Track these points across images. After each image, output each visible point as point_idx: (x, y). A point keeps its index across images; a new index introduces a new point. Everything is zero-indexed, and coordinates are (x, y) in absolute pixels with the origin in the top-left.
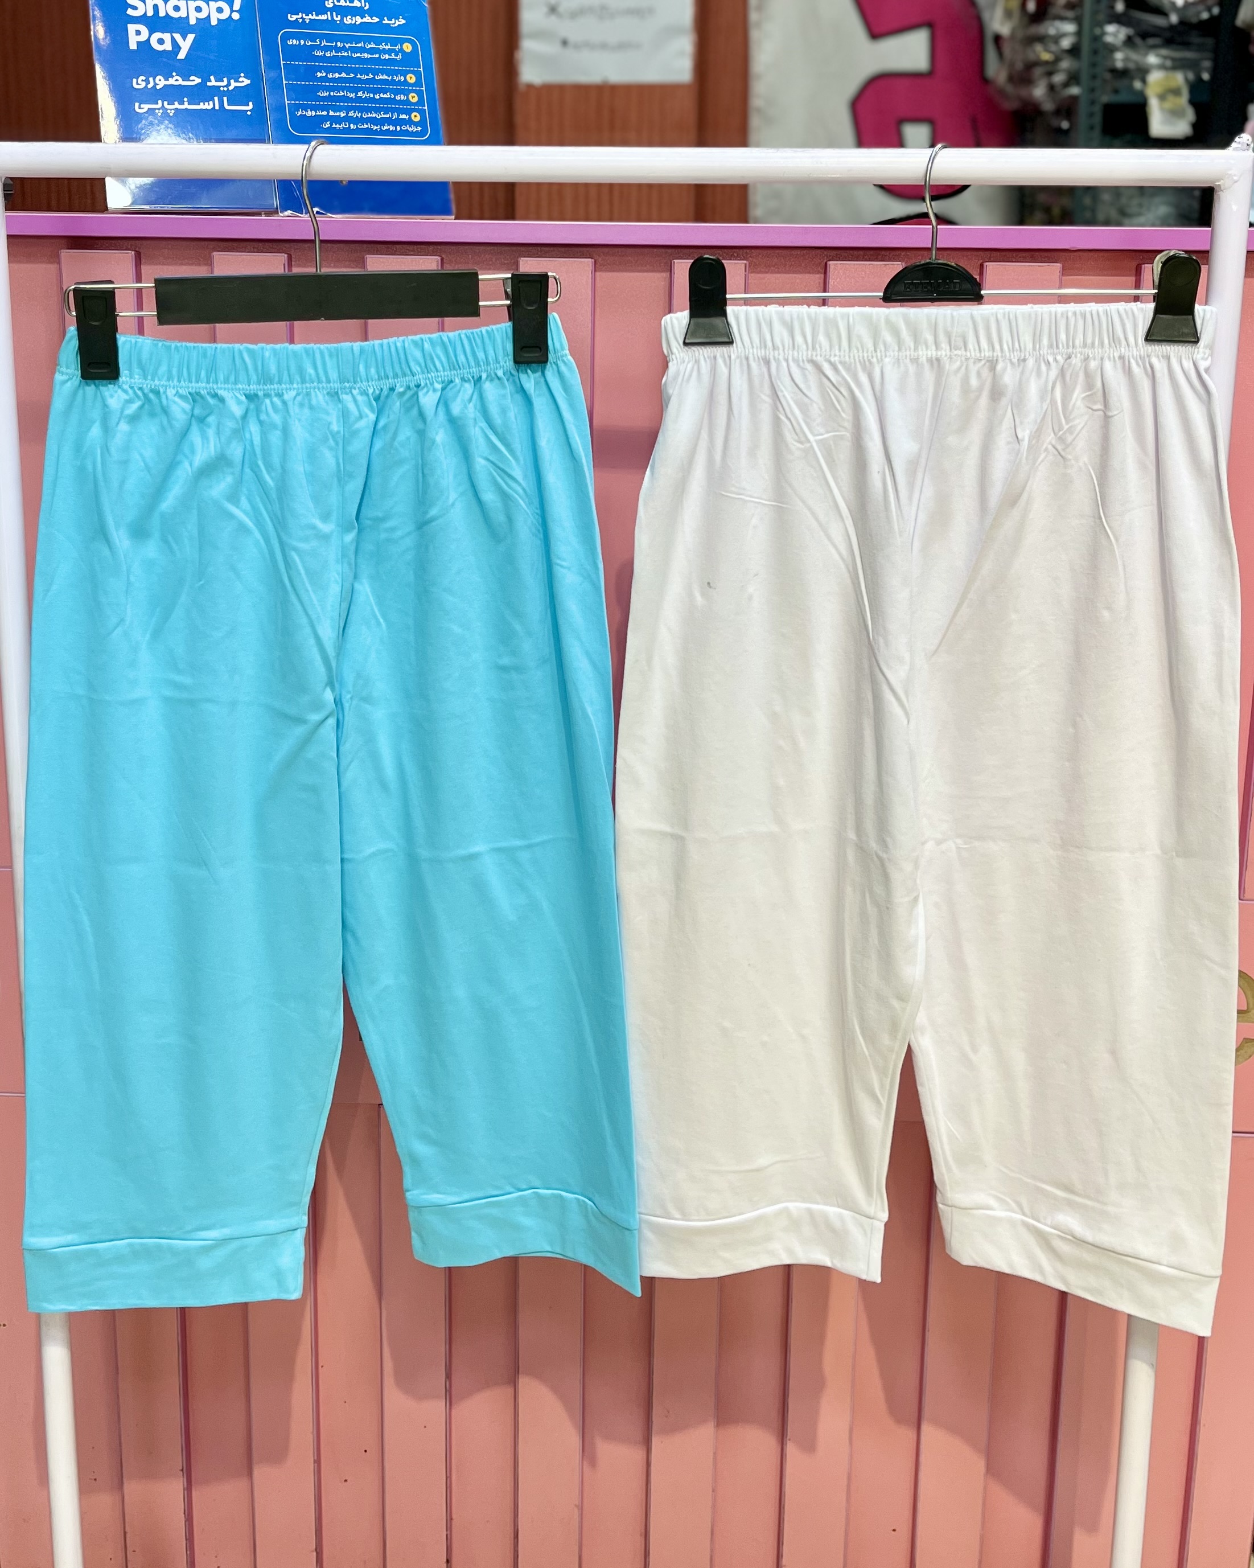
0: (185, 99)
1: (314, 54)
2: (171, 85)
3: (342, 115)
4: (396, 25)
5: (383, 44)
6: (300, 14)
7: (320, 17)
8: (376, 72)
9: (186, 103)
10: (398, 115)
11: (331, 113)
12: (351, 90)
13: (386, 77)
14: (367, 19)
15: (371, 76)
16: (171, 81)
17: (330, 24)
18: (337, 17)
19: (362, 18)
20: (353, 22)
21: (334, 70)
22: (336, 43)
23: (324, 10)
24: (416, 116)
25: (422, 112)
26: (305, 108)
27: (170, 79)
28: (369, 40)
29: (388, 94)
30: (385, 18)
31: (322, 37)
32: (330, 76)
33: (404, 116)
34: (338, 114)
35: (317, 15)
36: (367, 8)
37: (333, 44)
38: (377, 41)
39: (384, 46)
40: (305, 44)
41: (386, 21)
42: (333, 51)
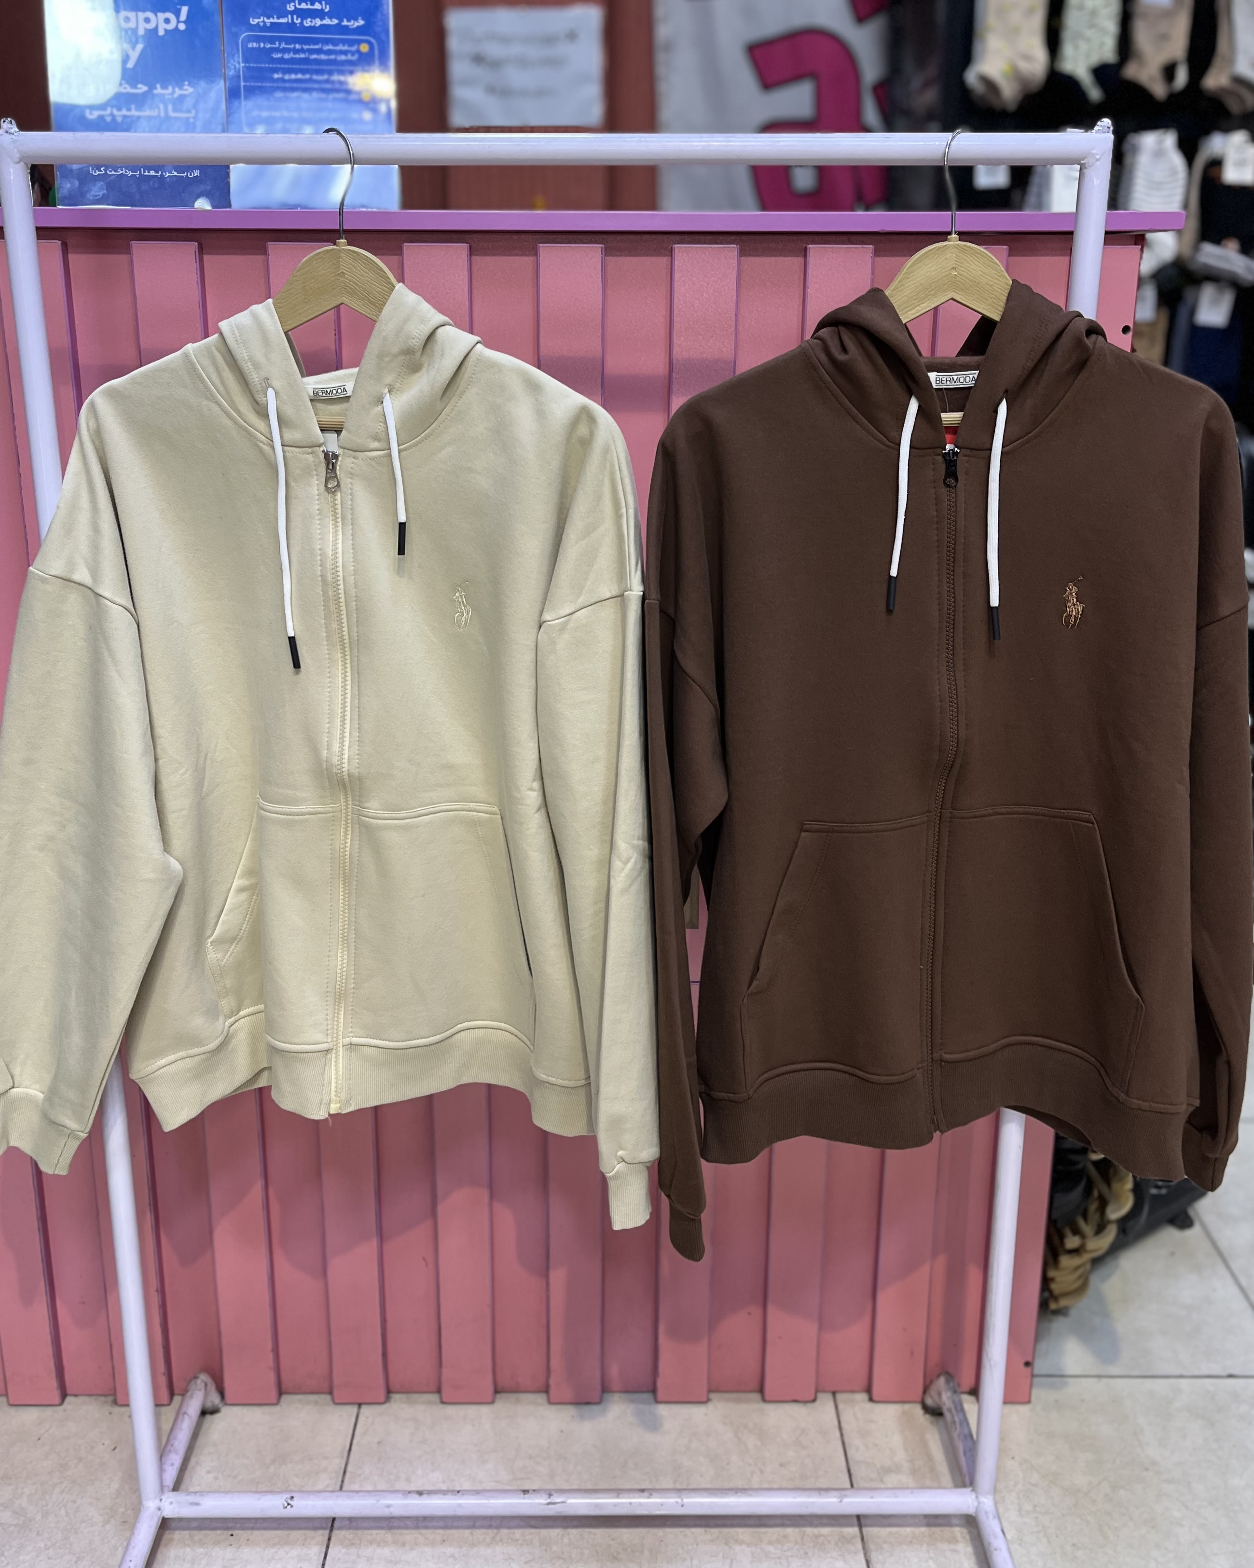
1: (273, 58)
4: (355, 26)
5: (342, 45)
6: (262, 18)
7: (283, 20)
8: (331, 74)
9: (133, 110)
14: (327, 21)
15: (326, 77)
17: (291, 27)
18: (297, 19)
19: (322, 18)
20: (313, 24)
21: (290, 72)
22: (295, 47)
23: (285, 14)
28: (327, 41)
30: (345, 20)
31: (281, 39)
32: (287, 77)
35: (278, 18)
36: (327, 10)
37: (292, 46)
38: (335, 42)
39: (340, 47)
40: (264, 47)
41: (345, 23)
42: (292, 53)
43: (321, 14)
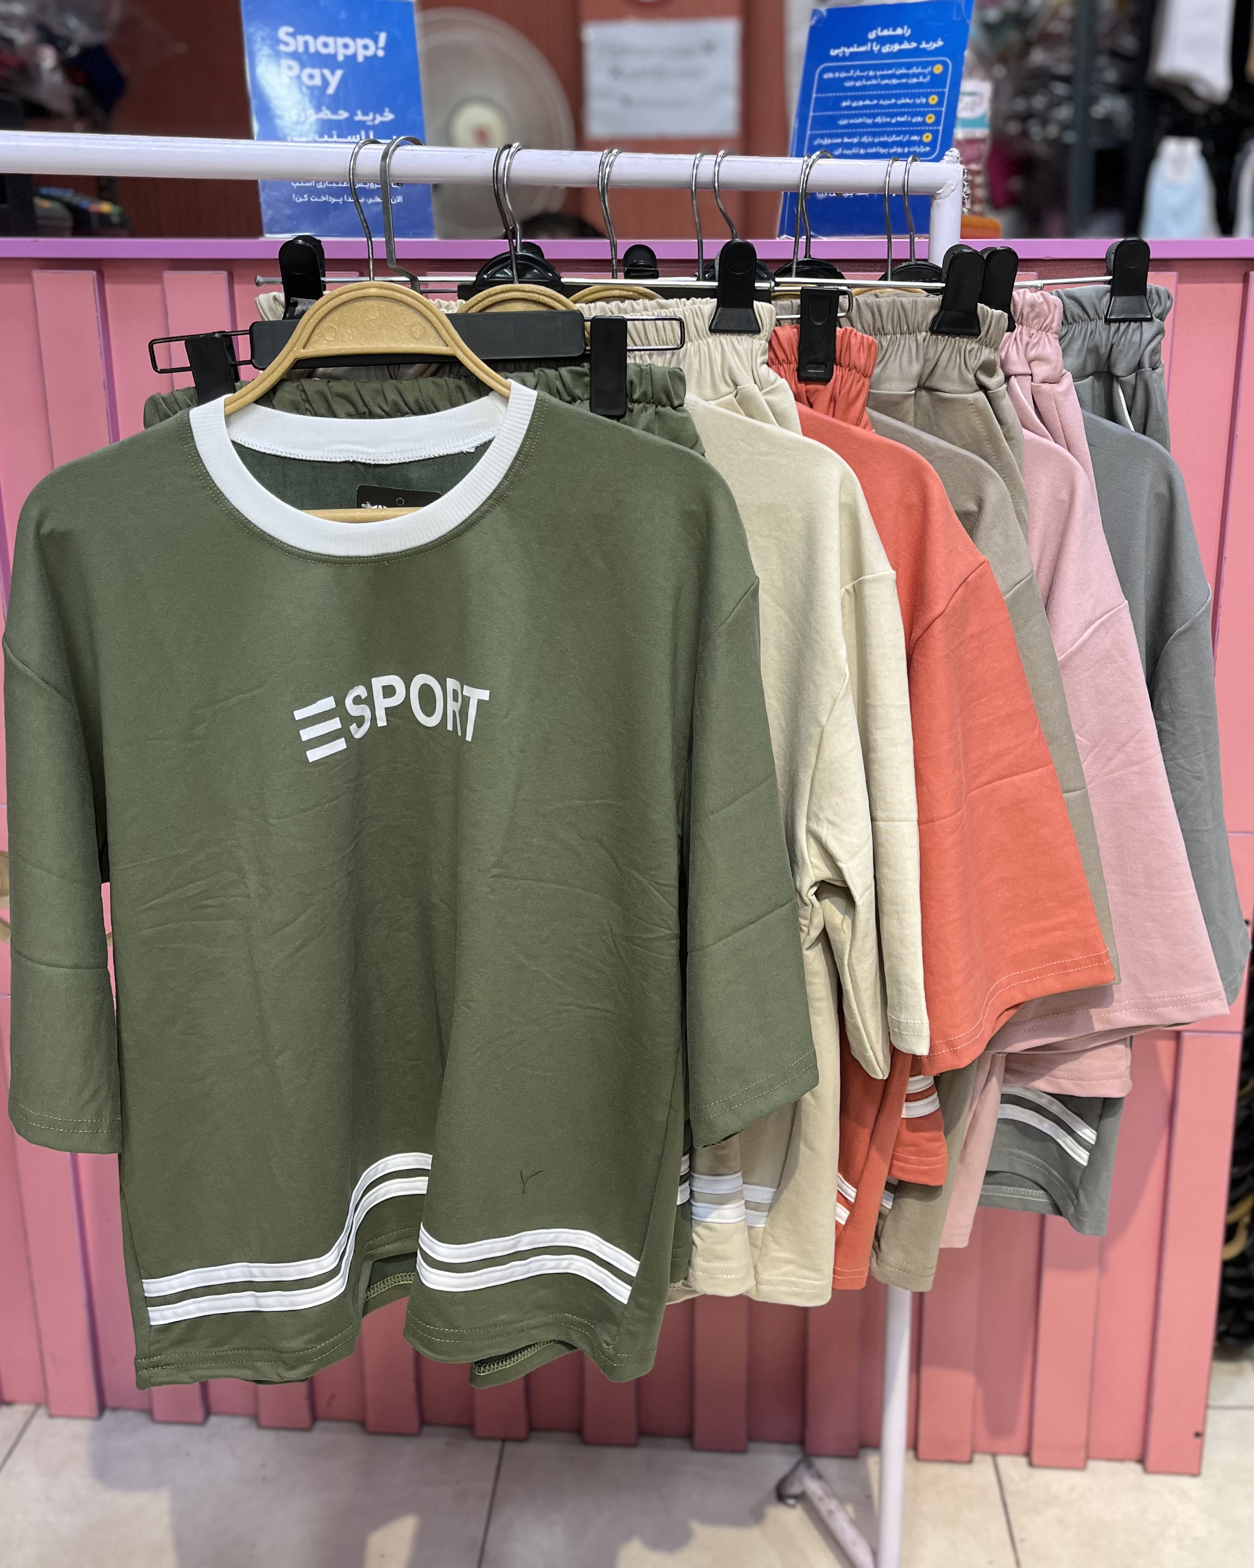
1: (845, 85)
3: (856, 140)
4: (933, 48)
5: (914, 68)
6: (842, 49)
7: (862, 49)
8: (898, 97)
10: (910, 137)
11: (846, 140)
12: (869, 116)
13: (908, 101)
14: (906, 46)
15: (893, 101)
17: (869, 55)
18: (876, 46)
19: (901, 43)
20: (891, 50)
21: (857, 98)
22: (868, 75)
23: (864, 41)
24: (927, 137)
25: (935, 133)
26: (823, 136)
28: (899, 66)
29: (906, 117)
30: (924, 43)
31: (855, 68)
32: (854, 104)
33: (915, 138)
34: (850, 140)
35: (858, 47)
36: (907, 35)
37: (865, 74)
38: (909, 66)
39: (915, 70)
40: (839, 78)
41: (924, 45)
42: (864, 80)
43: (900, 39)
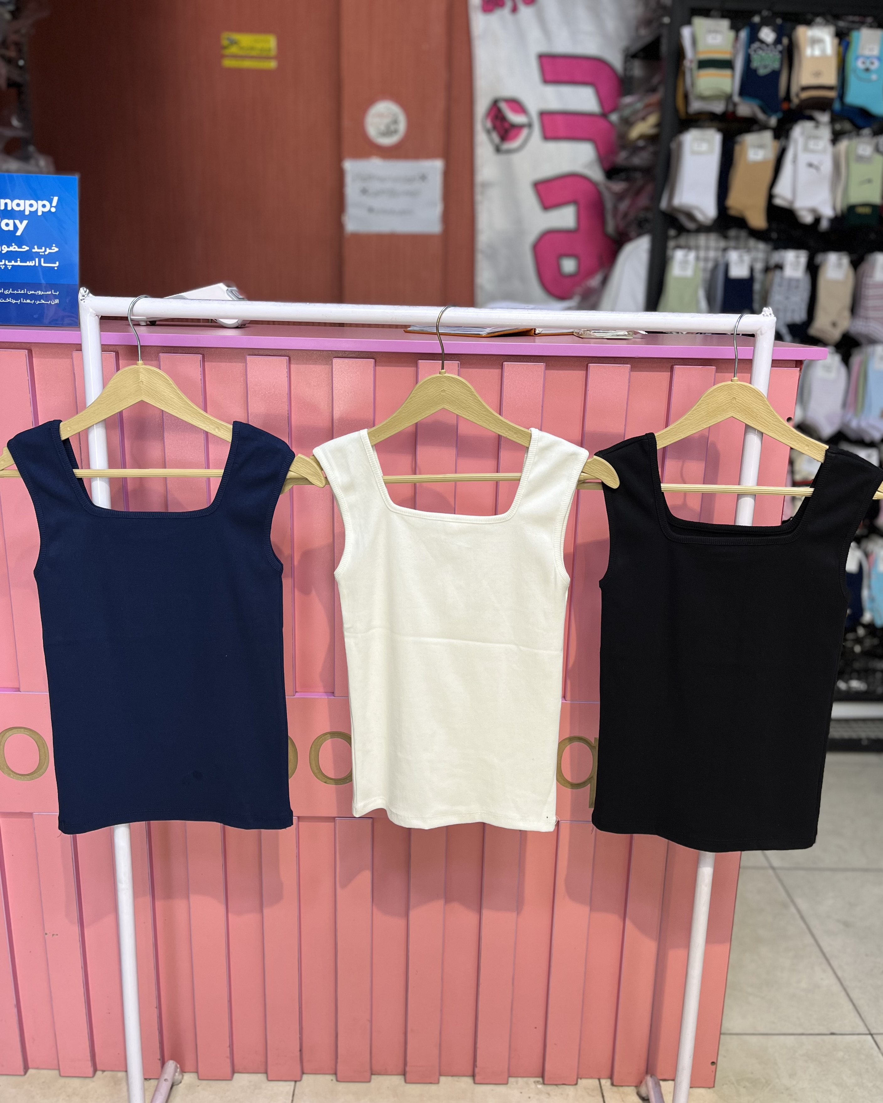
0: (19, 259)
2: (11, 251)
9: (19, 262)
16: (11, 249)
27: (11, 247)
